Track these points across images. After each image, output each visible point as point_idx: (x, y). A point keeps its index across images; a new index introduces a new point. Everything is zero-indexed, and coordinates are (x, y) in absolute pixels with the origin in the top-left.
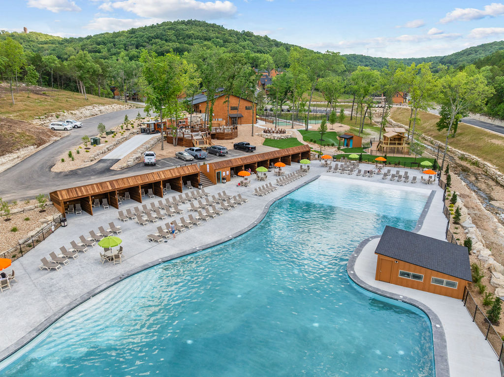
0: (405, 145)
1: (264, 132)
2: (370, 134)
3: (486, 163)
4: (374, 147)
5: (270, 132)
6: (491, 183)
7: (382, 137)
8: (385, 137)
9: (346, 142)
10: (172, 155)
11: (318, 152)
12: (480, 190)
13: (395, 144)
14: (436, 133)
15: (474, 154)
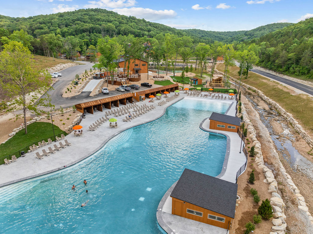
0: (222, 83)
1: (153, 77)
2: (206, 78)
3: (259, 91)
4: (208, 84)
5: (156, 77)
6: (259, 99)
7: (212, 79)
8: (213, 79)
9: (194, 82)
10: (114, 89)
11: (182, 87)
12: (254, 102)
13: (218, 82)
14: (238, 77)
15: (254, 87)
